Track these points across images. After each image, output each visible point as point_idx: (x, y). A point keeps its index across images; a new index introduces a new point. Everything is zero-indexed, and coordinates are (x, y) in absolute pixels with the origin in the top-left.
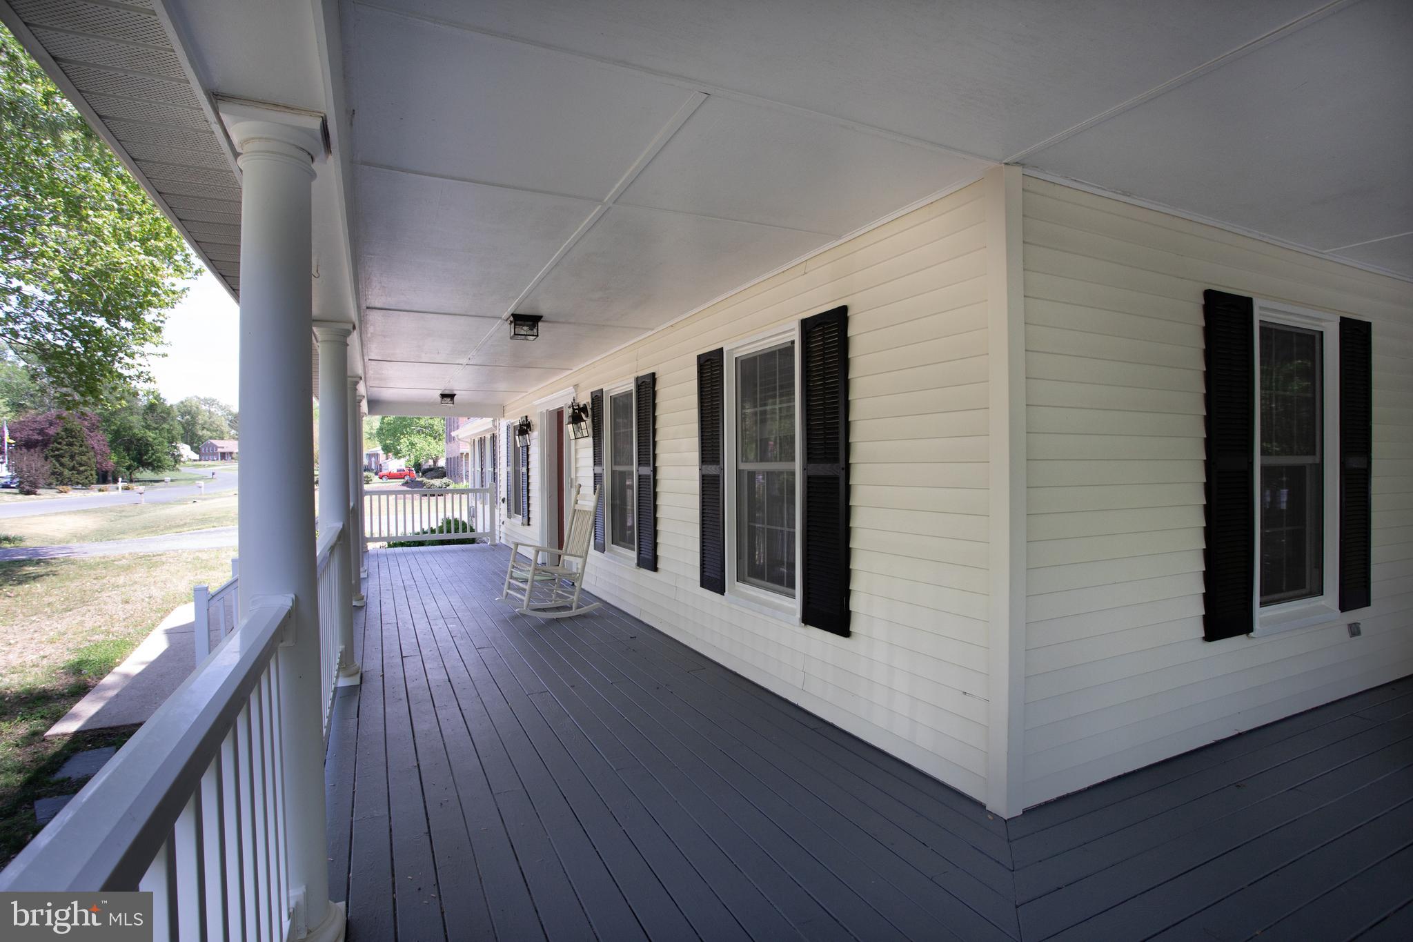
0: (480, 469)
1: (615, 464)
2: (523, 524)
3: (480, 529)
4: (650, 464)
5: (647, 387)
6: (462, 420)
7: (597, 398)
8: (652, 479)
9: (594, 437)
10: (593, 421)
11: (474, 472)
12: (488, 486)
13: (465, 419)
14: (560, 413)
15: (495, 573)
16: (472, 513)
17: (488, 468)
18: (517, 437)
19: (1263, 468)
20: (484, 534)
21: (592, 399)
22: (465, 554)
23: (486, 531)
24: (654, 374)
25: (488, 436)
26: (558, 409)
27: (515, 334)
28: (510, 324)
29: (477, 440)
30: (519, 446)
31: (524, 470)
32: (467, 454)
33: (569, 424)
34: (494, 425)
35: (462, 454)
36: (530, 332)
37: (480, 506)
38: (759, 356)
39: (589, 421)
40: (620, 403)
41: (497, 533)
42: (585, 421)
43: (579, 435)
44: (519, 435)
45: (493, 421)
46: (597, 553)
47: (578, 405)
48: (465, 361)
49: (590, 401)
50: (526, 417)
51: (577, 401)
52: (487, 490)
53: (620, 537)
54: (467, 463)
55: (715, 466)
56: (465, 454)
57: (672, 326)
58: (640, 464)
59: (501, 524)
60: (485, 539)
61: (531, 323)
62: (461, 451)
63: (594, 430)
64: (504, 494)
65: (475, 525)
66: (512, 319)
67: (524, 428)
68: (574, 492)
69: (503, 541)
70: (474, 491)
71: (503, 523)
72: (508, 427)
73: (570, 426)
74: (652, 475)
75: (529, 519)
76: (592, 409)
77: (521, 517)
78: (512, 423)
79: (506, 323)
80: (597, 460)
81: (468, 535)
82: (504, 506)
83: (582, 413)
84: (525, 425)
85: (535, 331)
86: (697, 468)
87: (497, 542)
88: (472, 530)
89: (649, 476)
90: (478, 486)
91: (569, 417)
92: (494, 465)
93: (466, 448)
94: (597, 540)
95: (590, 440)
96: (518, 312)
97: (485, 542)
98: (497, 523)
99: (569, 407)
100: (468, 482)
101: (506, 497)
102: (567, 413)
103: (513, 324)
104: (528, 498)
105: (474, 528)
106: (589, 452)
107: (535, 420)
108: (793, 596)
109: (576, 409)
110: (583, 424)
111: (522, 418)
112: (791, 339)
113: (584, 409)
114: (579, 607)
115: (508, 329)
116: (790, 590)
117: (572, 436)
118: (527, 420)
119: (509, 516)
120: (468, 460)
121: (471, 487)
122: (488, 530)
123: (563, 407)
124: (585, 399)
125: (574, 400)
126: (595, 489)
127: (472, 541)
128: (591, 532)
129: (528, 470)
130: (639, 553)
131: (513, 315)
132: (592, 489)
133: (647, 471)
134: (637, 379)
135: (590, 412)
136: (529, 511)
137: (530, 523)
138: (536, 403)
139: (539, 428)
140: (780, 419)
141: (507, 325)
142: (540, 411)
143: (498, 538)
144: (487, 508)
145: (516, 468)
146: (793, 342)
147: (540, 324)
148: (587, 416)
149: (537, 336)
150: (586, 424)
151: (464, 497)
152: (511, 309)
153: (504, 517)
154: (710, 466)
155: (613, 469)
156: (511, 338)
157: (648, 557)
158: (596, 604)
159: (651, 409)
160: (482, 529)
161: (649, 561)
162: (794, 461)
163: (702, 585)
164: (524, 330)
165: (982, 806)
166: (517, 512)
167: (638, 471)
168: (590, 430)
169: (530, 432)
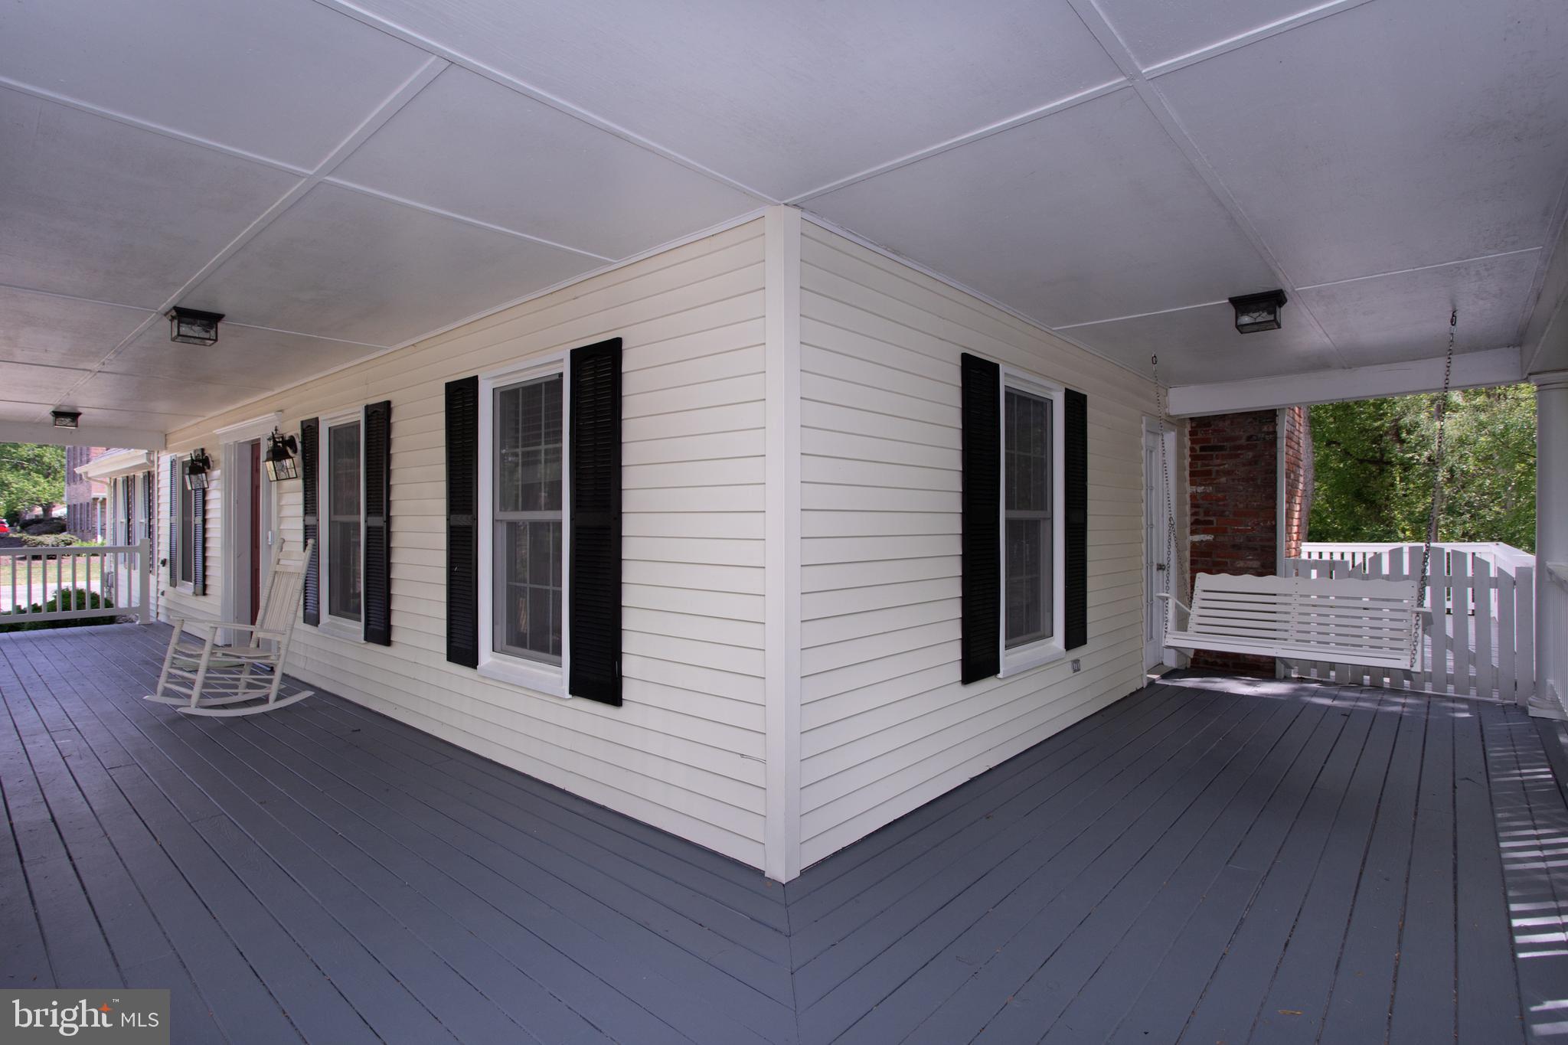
0: (124, 520)
1: (335, 514)
2: (195, 594)
3: (122, 602)
4: (382, 513)
5: (380, 417)
6: (96, 451)
7: (310, 429)
8: (385, 532)
9: (305, 480)
10: (304, 458)
11: (115, 524)
12: (138, 543)
13: (101, 450)
14: (255, 446)
15: (147, 663)
16: (109, 581)
17: (140, 518)
18: (187, 477)
19: (1007, 521)
20: (130, 608)
21: (304, 431)
22: (94, 639)
23: (133, 605)
24: (388, 403)
25: (140, 475)
26: (253, 441)
27: (179, 335)
28: (171, 321)
29: (120, 479)
30: (190, 488)
31: (199, 520)
32: (104, 499)
33: (268, 460)
34: (149, 459)
35: (95, 499)
36: (206, 335)
37: (123, 572)
38: (523, 388)
39: (298, 458)
40: (342, 436)
41: (153, 607)
42: (292, 458)
43: (283, 475)
44: (189, 474)
45: (149, 454)
46: (308, 628)
47: (282, 437)
48: (96, 366)
49: (299, 431)
50: (203, 450)
51: (281, 431)
52: (137, 549)
53: (343, 606)
54: (103, 513)
55: (466, 516)
56: (101, 499)
57: (413, 345)
58: (368, 513)
59: (159, 595)
60: (133, 617)
61: (205, 322)
62: (94, 495)
63: (305, 469)
64: (163, 552)
65: (114, 599)
66: (174, 313)
67: (199, 465)
68: (275, 549)
69: (162, 618)
70: (115, 550)
71: (163, 594)
72: (173, 463)
73: (270, 464)
74: (385, 528)
75: (205, 586)
76: (303, 443)
77: (192, 584)
78: (180, 458)
79: (164, 318)
80: (310, 505)
81: (102, 612)
82: (164, 572)
83: (288, 449)
84: (200, 461)
85: (213, 333)
86: (444, 519)
87: (153, 620)
88: (109, 604)
89: (382, 528)
90: (121, 542)
91: (268, 452)
92: (150, 514)
93: (101, 492)
94: (307, 611)
95: (299, 483)
96: (184, 305)
97: (132, 622)
98: (153, 593)
99: (269, 439)
100: (104, 538)
101: (168, 558)
102: (265, 447)
103: (176, 322)
104: (205, 559)
105: (113, 602)
106: (299, 498)
107: (213, 453)
108: (559, 665)
109: (279, 442)
110: (288, 462)
111: (195, 451)
112: (560, 371)
113: (291, 443)
114: (278, 698)
115: (167, 327)
116: (555, 658)
117: (273, 477)
118: (203, 454)
119: (173, 583)
120: (105, 508)
121: (108, 543)
122: (136, 603)
123: (259, 439)
124: (292, 429)
125: (276, 430)
126: (306, 545)
127: (111, 620)
128: (300, 599)
129: (204, 521)
130: (367, 624)
131: (175, 308)
132: (302, 545)
133: (378, 521)
134: (367, 407)
135: (299, 446)
136: (205, 577)
137: (207, 592)
138: (218, 431)
139: (222, 465)
140: (546, 462)
141: (166, 322)
142: (226, 442)
143: (153, 614)
144: (136, 575)
145: (186, 519)
146: (561, 375)
147: (220, 325)
148: (295, 451)
149: (216, 340)
150: (293, 463)
151: (96, 561)
152: (172, 299)
153: (164, 585)
154: (460, 516)
155: (332, 519)
156: (173, 340)
157: (379, 628)
158: (309, 693)
159: (385, 445)
160: (126, 602)
161: (380, 632)
162: (561, 509)
163: (449, 659)
164: (196, 331)
165: (761, 873)
166: (186, 577)
167: (366, 521)
168: (300, 470)
169: (207, 471)
